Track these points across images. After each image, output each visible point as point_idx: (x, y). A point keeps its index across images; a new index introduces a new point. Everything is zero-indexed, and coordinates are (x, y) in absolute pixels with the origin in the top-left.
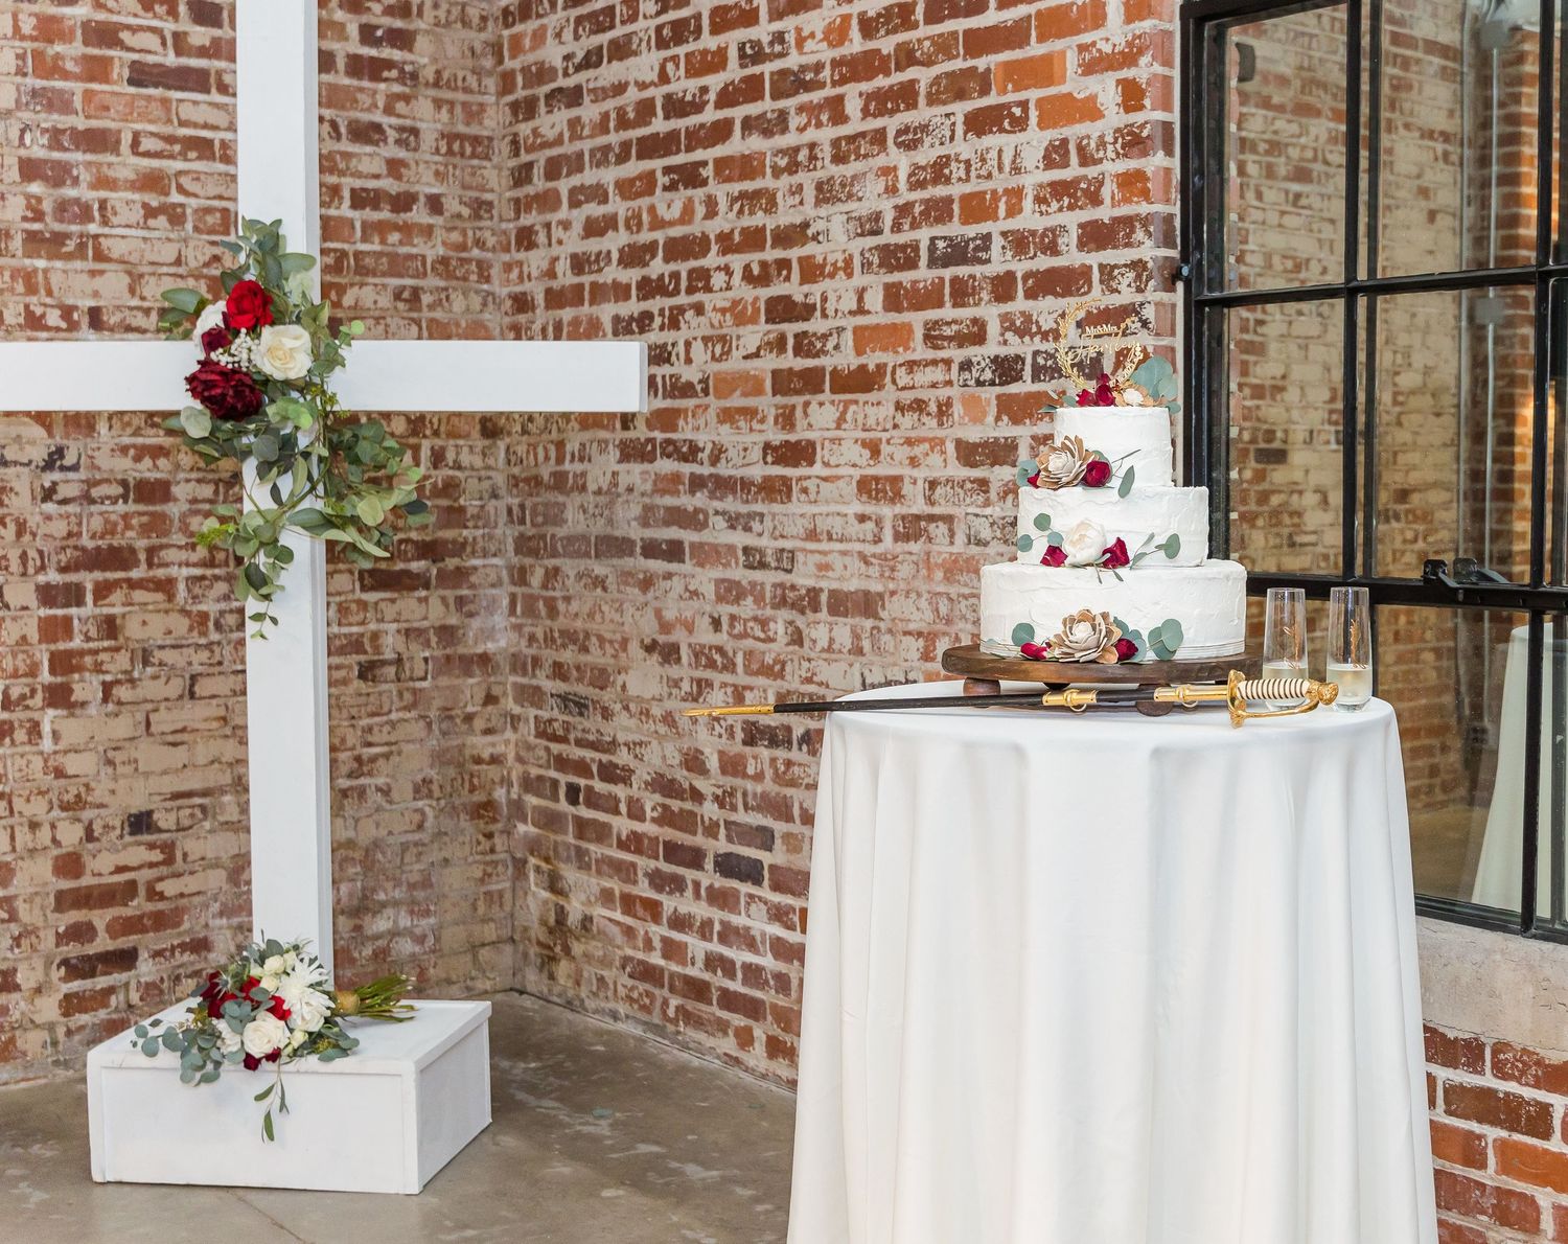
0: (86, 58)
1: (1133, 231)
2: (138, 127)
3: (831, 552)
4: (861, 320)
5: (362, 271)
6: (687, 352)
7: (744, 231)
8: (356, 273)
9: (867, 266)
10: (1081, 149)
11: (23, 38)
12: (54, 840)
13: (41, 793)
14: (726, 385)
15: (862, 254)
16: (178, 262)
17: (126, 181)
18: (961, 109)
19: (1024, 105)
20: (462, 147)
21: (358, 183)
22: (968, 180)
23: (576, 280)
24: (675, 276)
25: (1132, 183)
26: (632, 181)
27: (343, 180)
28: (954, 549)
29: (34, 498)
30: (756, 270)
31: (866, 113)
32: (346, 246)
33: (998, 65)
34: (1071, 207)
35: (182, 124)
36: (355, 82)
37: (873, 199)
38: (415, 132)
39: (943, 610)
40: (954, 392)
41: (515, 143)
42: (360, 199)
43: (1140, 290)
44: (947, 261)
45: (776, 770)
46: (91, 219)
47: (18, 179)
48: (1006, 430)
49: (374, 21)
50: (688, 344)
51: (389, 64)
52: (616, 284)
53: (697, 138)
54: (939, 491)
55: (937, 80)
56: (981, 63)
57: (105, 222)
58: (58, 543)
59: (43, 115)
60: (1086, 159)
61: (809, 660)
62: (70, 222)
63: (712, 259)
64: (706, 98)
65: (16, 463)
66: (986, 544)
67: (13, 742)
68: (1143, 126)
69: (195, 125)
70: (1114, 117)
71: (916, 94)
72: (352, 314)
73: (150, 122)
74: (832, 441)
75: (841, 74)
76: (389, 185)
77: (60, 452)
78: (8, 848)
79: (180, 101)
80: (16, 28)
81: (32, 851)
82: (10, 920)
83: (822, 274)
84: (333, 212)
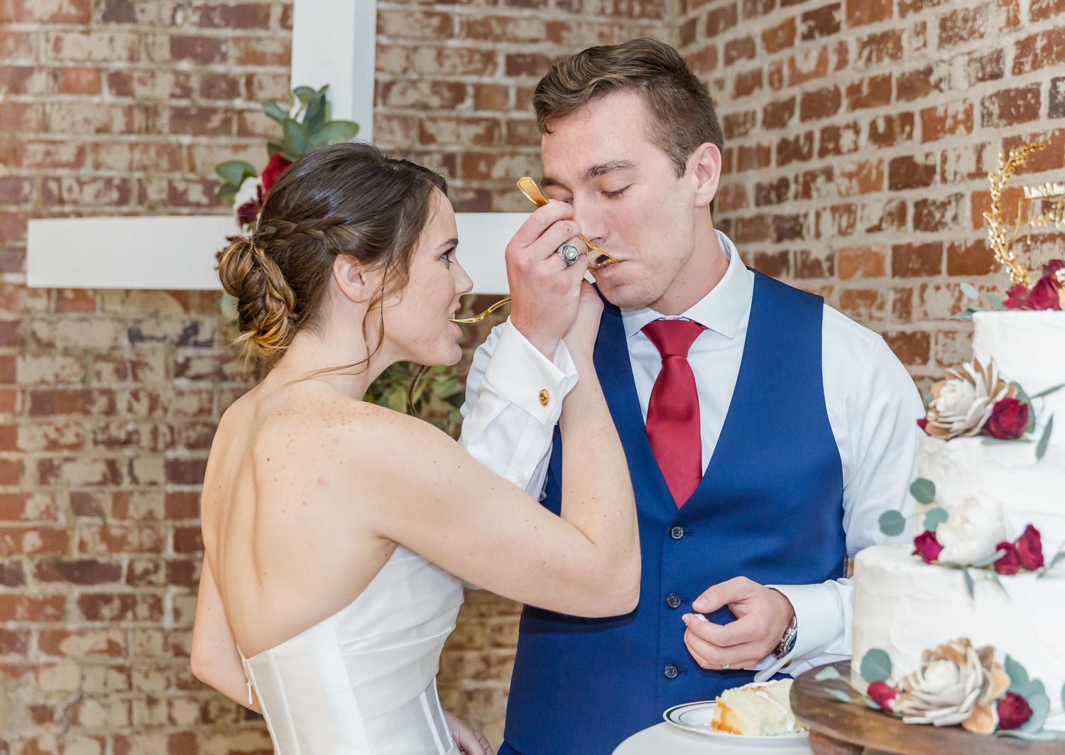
4: (979, 185)
5: (514, 140)
6: (817, 224)
7: (872, 82)
8: (507, 143)
9: (987, 118)
12: (171, 720)
13: (160, 669)
14: (851, 263)
15: (982, 103)
17: (274, 55)
21: (514, 49)
24: (809, 136)
26: (776, 32)
27: (499, 46)
29: (167, 373)
30: (881, 127)
32: (499, 115)
37: (995, 34)
42: (516, 66)
46: (238, 95)
47: (168, 57)
50: (818, 215)
52: (760, 149)
57: (251, 97)
58: (189, 420)
62: (218, 97)
63: (842, 117)
65: (152, 338)
67: (135, 617)
72: (501, 186)
74: (947, 334)
76: (547, 49)
77: (194, 328)
78: (124, 722)
81: (149, 728)
83: (943, 130)
84: (486, 80)
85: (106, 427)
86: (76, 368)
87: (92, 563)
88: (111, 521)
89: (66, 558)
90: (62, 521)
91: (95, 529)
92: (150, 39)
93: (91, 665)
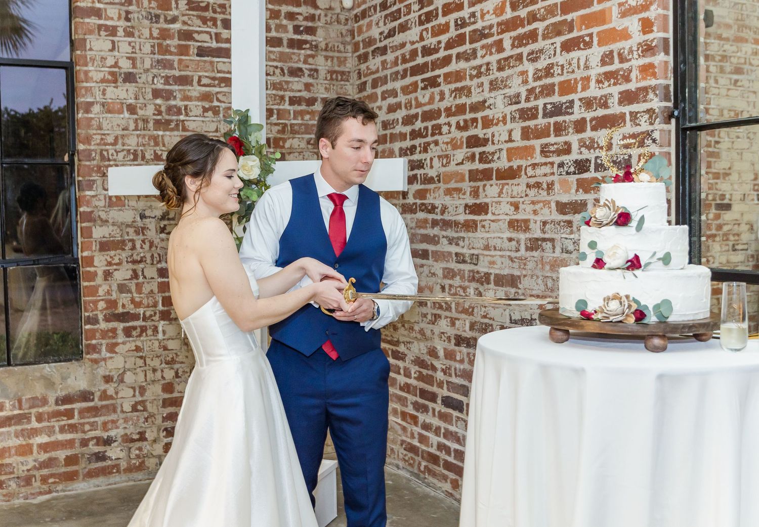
0: (179, 46)
1: (647, 94)
2: (201, 74)
3: (495, 256)
4: (510, 145)
5: (293, 132)
6: (431, 163)
7: (457, 106)
8: (291, 133)
9: (513, 119)
10: (620, 55)
11: (154, 38)
12: (163, 377)
13: (157, 357)
14: (448, 177)
15: (511, 113)
16: (217, 131)
17: (196, 97)
18: (559, 40)
19: (591, 35)
20: (337, 76)
21: (292, 94)
22: (562, 74)
23: (384, 132)
24: (426, 128)
25: (647, 70)
26: (407, 87)
27: (286, 93)
28: (555, 255)
29: (157, 232)
30: (462, 124)
31: (513, 46)
32: (287, 122)
33: (577, 17)
34: (615, 84)
35: (219, 72)
36: (291, 51)
37: (516, 87)
38: (316, 71)
39: (550, 285)
40: (555, 178)
41: (359, 73)
42: (293, 101)
43: (651, 124)
44: (552, 114)
45: (470, 358)
46: (181, 114)
47: (151, 98)
48: (581, 196)
49: (300, 23)
50: (431, 159)
51: (306, 42)
52: (401, 133)
53: (436, 65)
54: (547, 226)
55: (547, 27)
56: (569, 17)
57: (187, 115)
59: (162, 71)
60: (622, 60)
61: (485, 307)
62: (172, 115)
63: (442, 120)
64: (440, 46)
65: (150, 217)
66: (571, 253)
67: (147, 335)
68: (652, 41)
69: (224, 72)
70: (637, 37)
71: (537, 35)
72: (289, 151)
73: (206, 71)
74: (496, 203)
75: (501, 29)
76: (305, 94)
78: (143, 380)
79: (217, 62)
80: (151, 34)
81: (154, 381)
82: (143, 411)
84: (281, 107)
85: (132, 255)
86: (118, 231)
87: (128, 313)
88: (135, 295)
89: (116, 312)
90: (114, 296)
91: (129, 299)
92: (144, 90)
93: (129, 357)
